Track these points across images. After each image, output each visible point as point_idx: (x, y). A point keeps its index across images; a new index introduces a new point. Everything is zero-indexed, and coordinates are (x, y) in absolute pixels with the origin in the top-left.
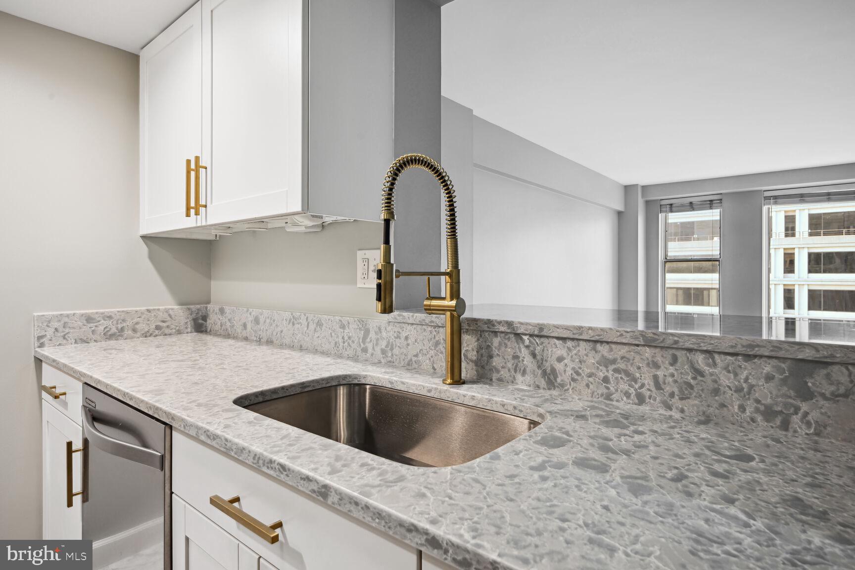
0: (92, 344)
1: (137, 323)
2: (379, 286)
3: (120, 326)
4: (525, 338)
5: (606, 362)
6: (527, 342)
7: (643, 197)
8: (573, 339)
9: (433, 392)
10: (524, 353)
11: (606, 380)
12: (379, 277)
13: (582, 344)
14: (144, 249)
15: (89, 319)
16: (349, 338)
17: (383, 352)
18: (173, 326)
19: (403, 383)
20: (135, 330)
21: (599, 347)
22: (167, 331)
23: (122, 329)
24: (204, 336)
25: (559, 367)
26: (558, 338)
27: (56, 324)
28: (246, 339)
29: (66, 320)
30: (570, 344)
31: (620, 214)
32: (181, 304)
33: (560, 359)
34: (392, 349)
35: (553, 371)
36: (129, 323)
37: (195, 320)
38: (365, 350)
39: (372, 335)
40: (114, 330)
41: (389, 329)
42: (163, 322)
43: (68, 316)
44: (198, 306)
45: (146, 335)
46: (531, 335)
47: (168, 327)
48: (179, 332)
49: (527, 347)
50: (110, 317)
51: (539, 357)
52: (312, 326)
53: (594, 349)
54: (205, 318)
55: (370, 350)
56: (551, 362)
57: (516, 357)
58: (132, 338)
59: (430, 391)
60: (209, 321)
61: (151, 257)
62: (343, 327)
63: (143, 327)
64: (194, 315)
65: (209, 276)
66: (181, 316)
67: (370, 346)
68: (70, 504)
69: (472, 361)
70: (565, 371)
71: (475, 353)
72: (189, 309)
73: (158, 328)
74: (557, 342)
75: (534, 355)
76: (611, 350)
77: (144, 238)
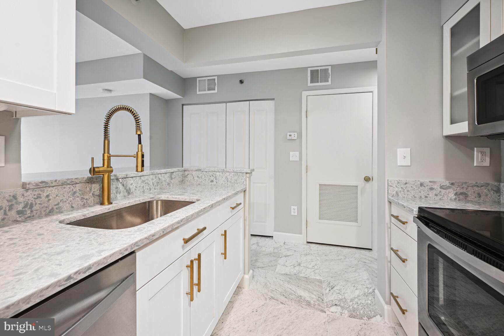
4: (120, 179)
5: (143, 181)
6: (121, 181)
8: (135, 177)
9: (111, 208)
10: (120, 186)
11: (143, 187)
13: (137, 177)
17: (20, 212)
19: (93, 212)
21: (142, 178)
25: (131, 187)
26: (131, 177)
30: (134, 178)
33: (131, 184)
35: (130, 189)
46: (122, 178)
49: (121, 183)
51: (125, 186)
53: (140, 179)
56: (129, 186)
57: (117, 188)
59: (109, 209)
69: (97, 196)
70: (132, 188)
71: (98, 191)
74: (130, 178)
75: (123, 185)
76: (144, 178)
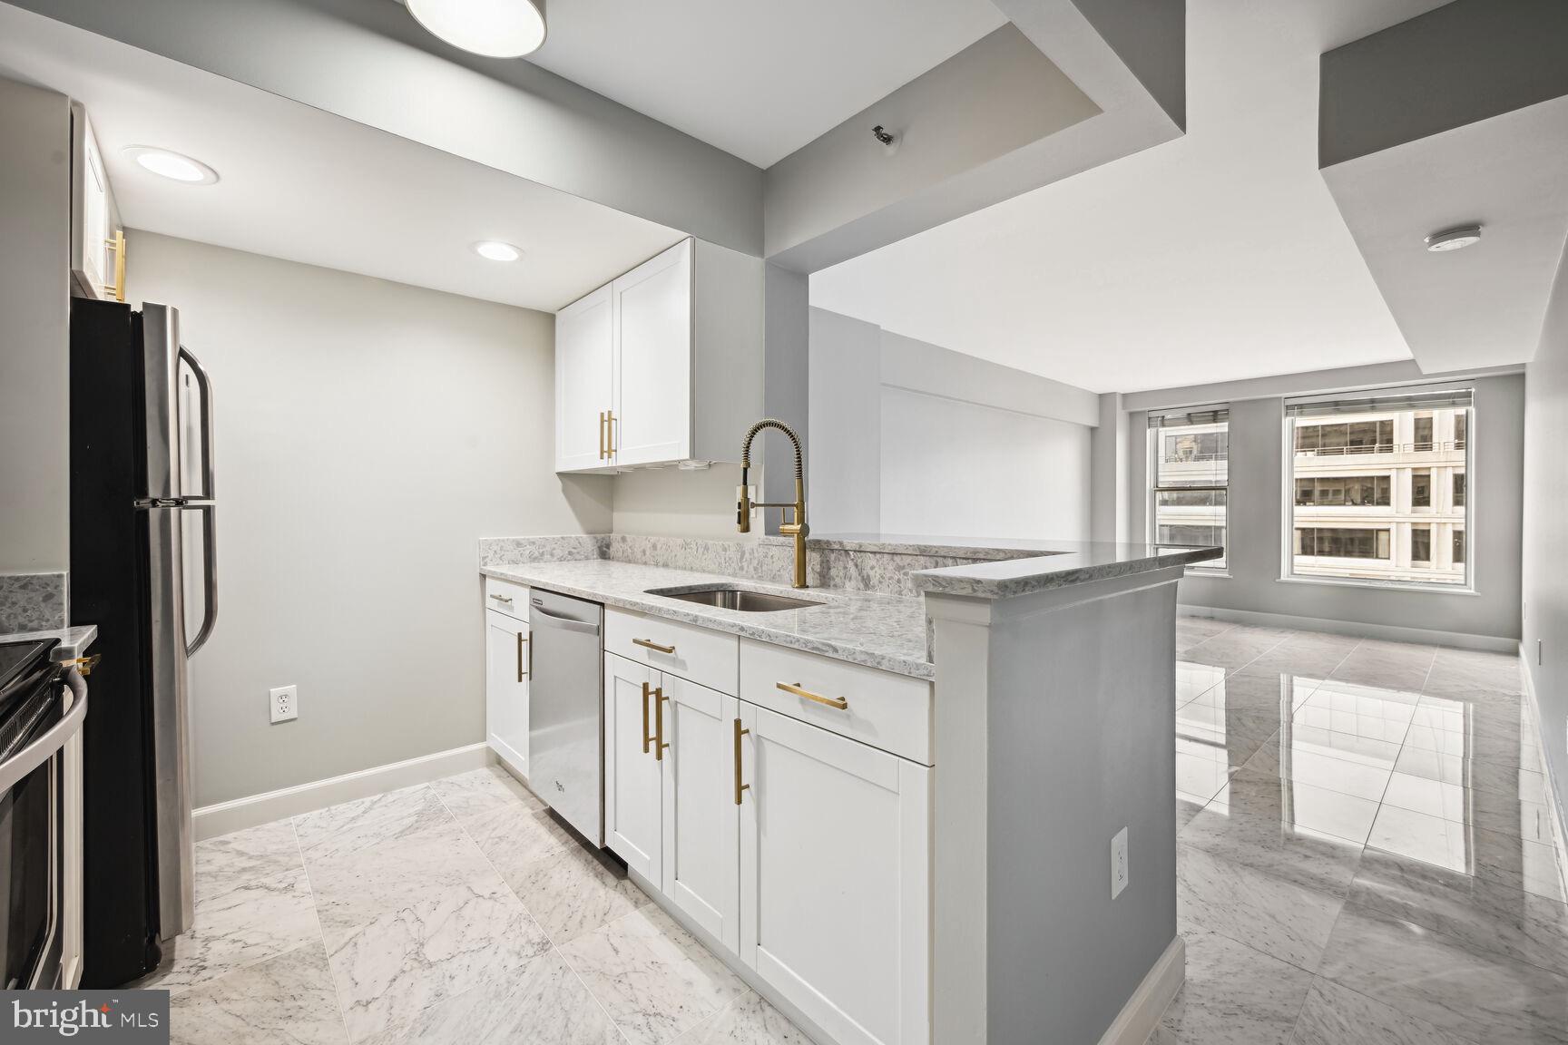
0: (521, 565)
1: (554, 549)
2: (739, 513)
3: (541, 551)
4: (851, 553)
5: (899, 568)
6: (852, 557)
7: (1124, 407)
8: (880, 553)
9: (783, 593)
10: (851, 564)
11: (899, 581)
12: (739, 507)
13: (886, 556)
14: (559, 483)
15: (519, 544)
16: (730, 559)
17: (755, 569)
18: (582, 553)
20: (552, 555)
21: (896, 558)
22: (578, 557)
23: (542, 554)
24: (607, 562)
25: (872, 573)
26: (871, 553)
27: (495, 548)
28: (645, 563)
29: (503, 544)
30: (878, 556)
31: (1093, 430)
32: (589, 533)
33: (872, 568)
34: (761, 566)
35: (868, 576)
36: (548, 548)
37: (600, 548)
38: (742, 568)
39: (747, 555)
40: (537, 554)
41: (760, 550)
42: (574, 548)
43: (503, 541)
44: (603, 535)
45: (561, 559)
46: (855, 551)
47: (578, 553)
48: (587, 558)
49: (853, 560)
50: (534, 543)
51: (859, 567)
52: (701, 550)
53: (892, 559)
54: (608, 546)
55: (746, 568)
56: (867, 571)
57: (845, 568)
58: (550, 561)
60: (611, 549)
61: (564, 491)
62: (725, 550)
63: (558, 552)
64: (599, 544)
65: (612, 510)
66: (589, 544)
67: (745, 564)
68: (520, 680)
69: (814, 571)
70: (875, 575)
71: (816, 565)
72: (595, 538)
73: (570, 553)
74: (870, 555)
75: (856, 566)
76: (902, 559)
77: (560, 474)
